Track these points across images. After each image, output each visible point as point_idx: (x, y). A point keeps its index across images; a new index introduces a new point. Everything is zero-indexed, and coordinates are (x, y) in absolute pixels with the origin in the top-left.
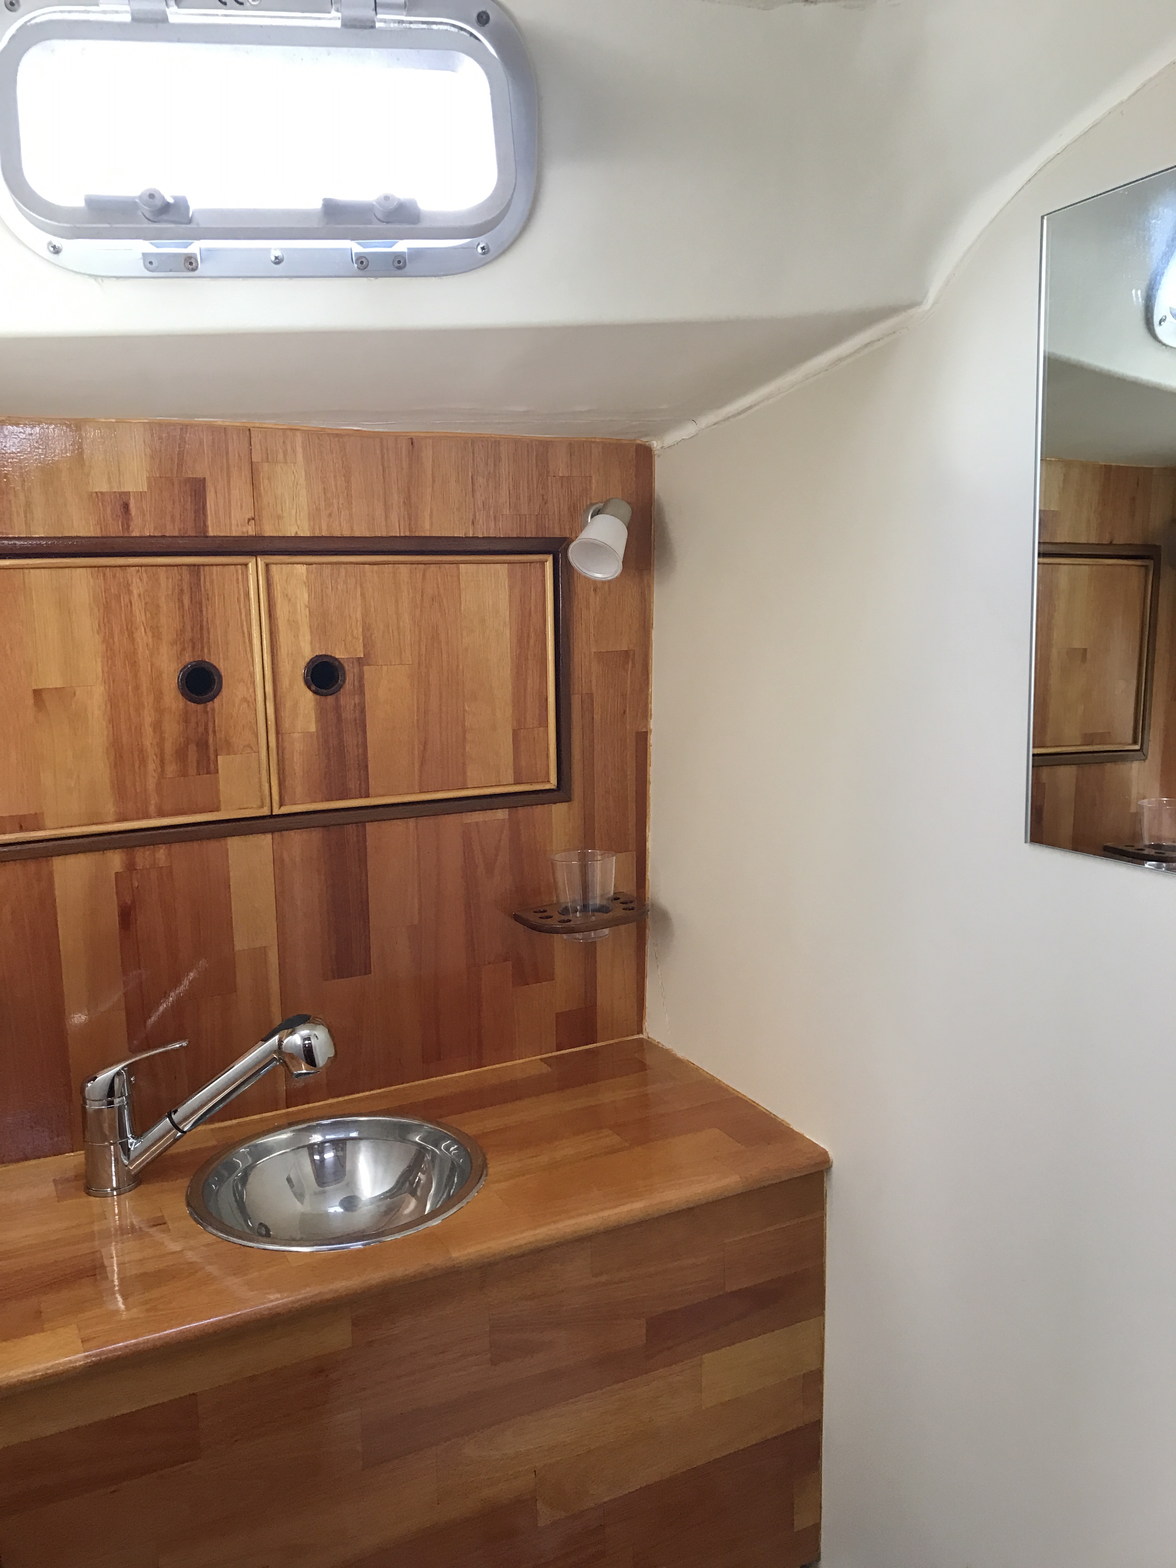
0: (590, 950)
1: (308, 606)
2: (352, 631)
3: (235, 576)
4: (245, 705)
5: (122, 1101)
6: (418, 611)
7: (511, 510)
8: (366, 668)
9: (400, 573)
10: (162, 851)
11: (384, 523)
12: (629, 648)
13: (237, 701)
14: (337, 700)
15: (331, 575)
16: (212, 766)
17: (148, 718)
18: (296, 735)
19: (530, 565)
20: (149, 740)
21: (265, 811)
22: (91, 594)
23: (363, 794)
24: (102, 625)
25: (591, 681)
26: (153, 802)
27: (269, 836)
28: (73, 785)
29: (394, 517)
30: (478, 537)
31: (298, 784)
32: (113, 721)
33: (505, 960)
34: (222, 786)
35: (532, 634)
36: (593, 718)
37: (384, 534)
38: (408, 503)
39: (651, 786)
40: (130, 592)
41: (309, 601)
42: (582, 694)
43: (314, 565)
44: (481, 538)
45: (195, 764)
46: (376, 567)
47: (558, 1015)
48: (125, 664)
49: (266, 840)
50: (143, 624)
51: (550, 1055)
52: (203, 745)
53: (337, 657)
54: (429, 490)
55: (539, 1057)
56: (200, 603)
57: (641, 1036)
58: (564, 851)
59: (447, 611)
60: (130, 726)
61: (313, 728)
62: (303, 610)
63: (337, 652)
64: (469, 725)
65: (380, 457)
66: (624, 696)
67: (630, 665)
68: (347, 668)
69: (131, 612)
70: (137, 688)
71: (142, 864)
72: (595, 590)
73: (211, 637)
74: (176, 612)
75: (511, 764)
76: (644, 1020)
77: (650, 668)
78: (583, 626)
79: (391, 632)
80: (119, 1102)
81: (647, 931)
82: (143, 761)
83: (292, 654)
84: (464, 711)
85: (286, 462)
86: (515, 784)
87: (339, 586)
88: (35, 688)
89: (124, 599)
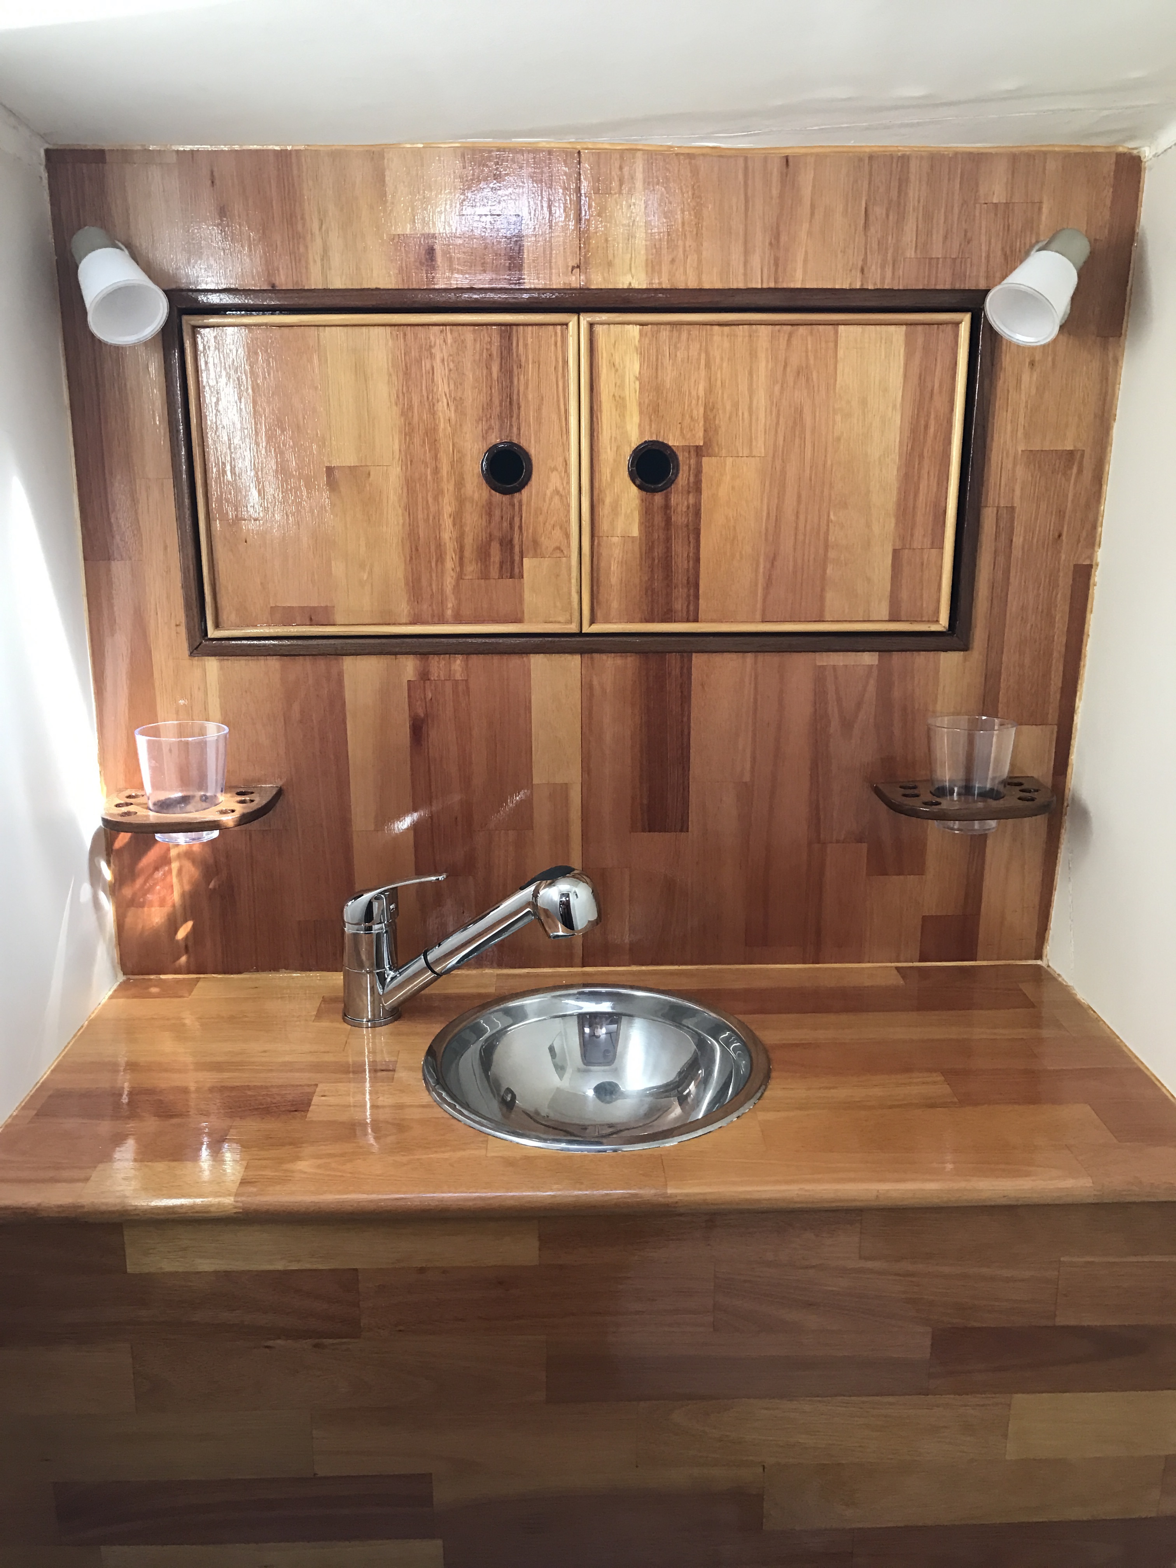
0: (979, 842)
1: (639, 378)
2: (692, 411)
3: (553, 338)
4: (556, 499)
5: (382, 929)
6: (777, 388)
7: (918, 251)
8: (705, 460)
9: (758, 337)
10: (458, 662)
11: (741, 270)
12: (1075, 447)
13: (548, 493)
14: (667, 499)
15: (669, 339)
16: (517, 570)
17: (448, 508)
18: (615, 540)
19: (938, 328)
20: (448, 535)
21: (573, 628)
22: (390, 357)
23: (691, 618)
24: (401, 395)
25: (1013, 491)
26: (450, 605)
27: (577, 658)
28: (365, 578)
29: (756, 261)
30: (868, 289)
31: (614, 600)
32: (409, 509)
33: (860, 840)
34: (527, 595)
35: (932, 423)
36: (1012, 541)
37: (741, 286)
38: (775, 242)
39: (1090, 640)
40: (432, 356)
41: (640, 373)
42: (998, 507)
43: (650, 326)
44: (871, 290)
45: (497, 565)
46: (726, 329)
47: (925, 919)
48: (424, 442)
49: (574, 661)
50: (446, 395)
51: (910, 964)
52: (507, 544)
53: (670, 444)
54: (806, 226)
55: (893, 964)
56: (511, 372)
57: (1039, 962)
58: (953, 714)
59: (816, 389)
60: (428, 515)
61: (635, 532)
62: (632, 383)
63: (671, 437)
64: (833, 540)
65: (742, 183)
66: (1061, 514)
67: (1075, 470)
68: (680, 458)
69: (433, 379)
70: (436, 471)
71: (436, 675)
72: (1032, 364)
73: (522, 413)
74: (483, 382)
75: (887, 594)
76: (1045, 944)
77: (1104, 479)
78: (1009, 414)
79: (740, 414)
80: (379, 929)
81: (1063, 831)
82: (441, 559)
83: (616, 438)
84: (829, 521)
85: (620, 193)
86: (890, 621)
87: (678, 354)
88: (328, 465)
89: (426, 364)
